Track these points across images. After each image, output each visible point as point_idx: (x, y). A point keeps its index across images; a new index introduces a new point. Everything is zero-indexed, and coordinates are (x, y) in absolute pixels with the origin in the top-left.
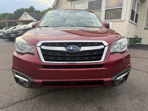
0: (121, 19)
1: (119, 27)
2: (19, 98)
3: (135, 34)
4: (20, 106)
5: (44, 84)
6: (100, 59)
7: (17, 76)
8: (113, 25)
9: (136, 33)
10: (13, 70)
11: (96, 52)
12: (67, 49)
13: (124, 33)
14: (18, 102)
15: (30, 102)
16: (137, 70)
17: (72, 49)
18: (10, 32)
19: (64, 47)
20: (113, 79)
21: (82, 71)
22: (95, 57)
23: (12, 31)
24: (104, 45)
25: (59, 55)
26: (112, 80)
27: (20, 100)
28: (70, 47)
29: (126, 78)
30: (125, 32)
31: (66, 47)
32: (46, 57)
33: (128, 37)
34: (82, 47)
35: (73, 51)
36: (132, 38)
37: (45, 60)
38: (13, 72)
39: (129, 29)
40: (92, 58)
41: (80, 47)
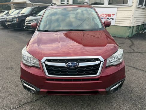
0: (128, 4)
1: (124, 14)
2: (26, 99)
3: (143, 20)
4: (28, 107)
5: (48, 92)
6: (96, 73)
7: (25, 84)
8: (118, 12)
9: (145, 18)
10: (22, 80)
11: (93, 68)
12: (67, 64)
13: (129, 21)
14: (25, 103)
15: (35, 103)
16: (138, 69)
17: (72, 65)
18: (4, 19)
19: (65, 63)
20: (107, 89)
21: (81, 84)
22: (92, 72)
23: (7, 19)
24: (100, 60)
25: (61, 70)
26: (106, 91)
27: (27, 102)
28: (70, 63)
29: (120, 86)
30: (131, 20)
31: (66, 63)
32: (50, 72)
33: (135, 25)
34: (80, 63)
35: (72, 67)
36: (139, 25)
37: (49, 74)
38: (22, 81)
39: (135, 16)
40: (89, 72)
41: (78, 62)
